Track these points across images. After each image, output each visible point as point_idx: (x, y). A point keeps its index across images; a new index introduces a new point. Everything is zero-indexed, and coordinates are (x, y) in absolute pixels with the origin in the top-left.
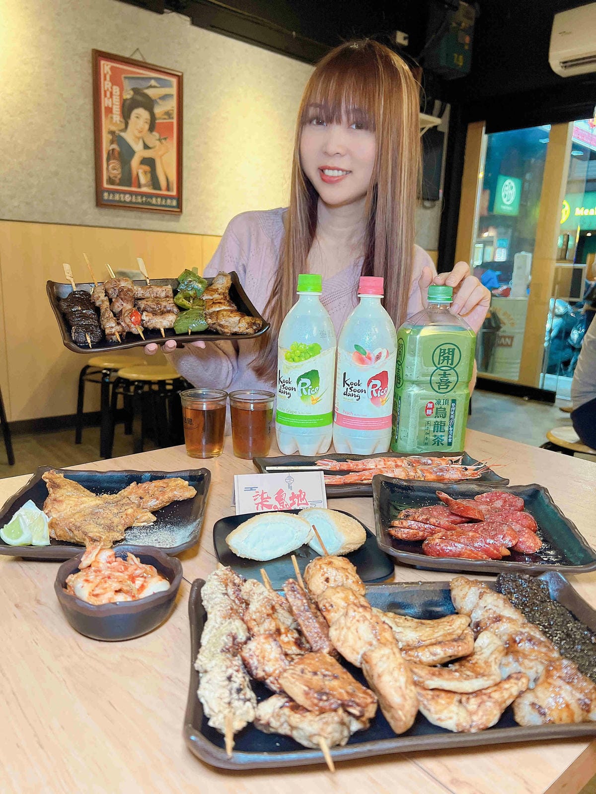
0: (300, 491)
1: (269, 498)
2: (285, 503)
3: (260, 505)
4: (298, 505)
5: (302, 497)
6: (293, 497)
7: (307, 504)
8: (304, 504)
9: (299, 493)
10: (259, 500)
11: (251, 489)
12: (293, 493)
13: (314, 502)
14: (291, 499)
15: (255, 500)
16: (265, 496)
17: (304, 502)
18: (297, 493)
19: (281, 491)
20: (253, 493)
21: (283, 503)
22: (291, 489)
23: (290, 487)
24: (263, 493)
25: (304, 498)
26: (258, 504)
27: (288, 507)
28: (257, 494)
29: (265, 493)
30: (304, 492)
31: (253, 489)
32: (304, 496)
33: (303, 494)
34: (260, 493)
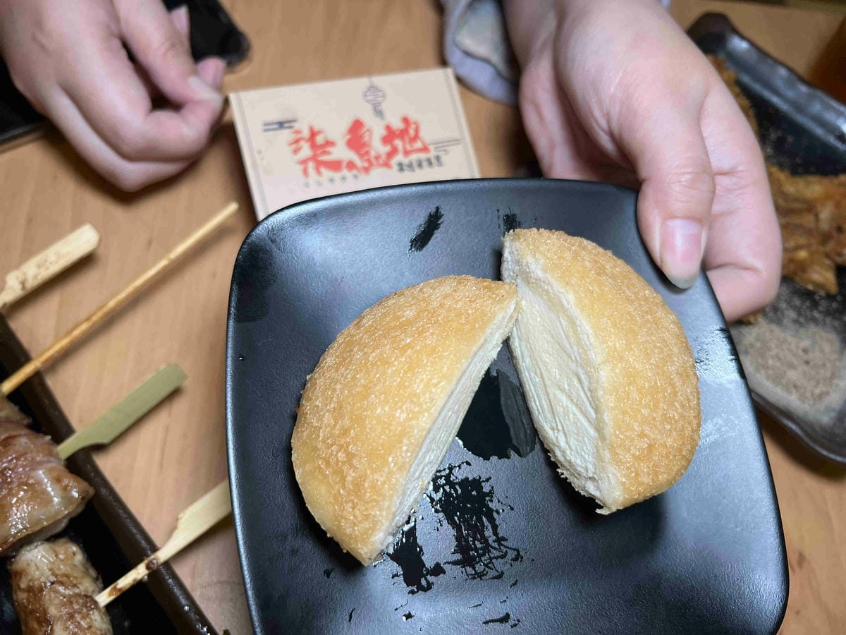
0: (406, 120)
1: (329, 143)
2: (373, 153)
3: (311, 165)
4: (407, 153)
5: (412, 132)
6: (390, 136)
7: (425, 149)
8: (419, 150)
9: (402, 126)
10: (306, 151)
11: (281, 125)
12: (388, 128)
13: (444, 145)
14: (386, 140)
15: (296, 151)
16: (320, 140)
17: (418, 145)
18: (397, 125)
19: (358, 124)
20: (286, 135)
21: (367, 153)
22: (383, 118)
23: (379, 113)
24: (313, 134)
25: (417, 136)
26: (304, 162)
27: (381, 162)
28: (299, 136)
29: (319, 132)
30: (415, 123)
31: (286, 125)
32: (417, 130)
33: (413, 126)
34: (306, 133)
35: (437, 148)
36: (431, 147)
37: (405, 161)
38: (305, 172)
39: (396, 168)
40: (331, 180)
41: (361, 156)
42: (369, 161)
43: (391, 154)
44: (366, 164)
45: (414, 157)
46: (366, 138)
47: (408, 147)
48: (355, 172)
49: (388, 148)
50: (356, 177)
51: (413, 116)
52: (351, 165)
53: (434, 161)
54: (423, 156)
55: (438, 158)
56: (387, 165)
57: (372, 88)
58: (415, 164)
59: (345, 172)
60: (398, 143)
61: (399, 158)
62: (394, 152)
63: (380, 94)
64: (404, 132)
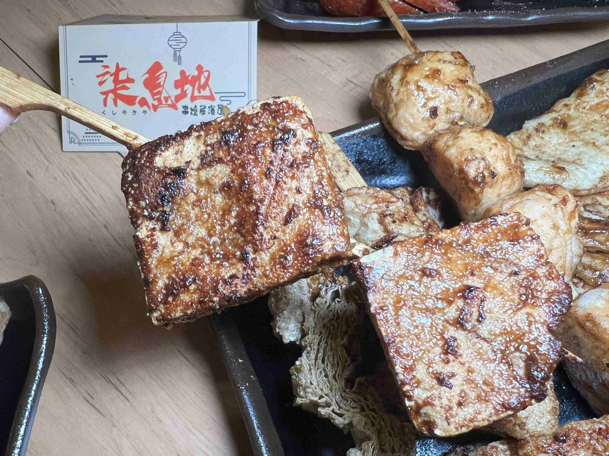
0: (200, 68)
1: (130, 80)
2: (164, 94)
3: (111, 96)
4: (193, 98)
5: (203, 80)
6: (182, 81)
7: (211, 98)
8: (205, 98)
9: (196, 73)
10: (109, 85)
11: (94, 59)
12: (183, 73)
13: (228, 96)
14: (178, 84)
15: (101, 83)
16: (122, 76)
17: (206, 93)
18: (192, 72)
19: (157, 66)
20: (97, 68)
21: (160, 93)
22: (180, 63)
23: (178, 59)
24: (118, 69)
25: (206, 84)
26: (106, 93)
27: (170, 103)
28: (106, 70)
29: (123, 69)
30: (207, 71)
31: (97, 59)
32: (208, 79)
33: (205, 74)
34: (112, 70)
35: (222, 97)
36: (217, 96)
37: (191, 105)
38: (105, 104)
39: (181, 109)
40: (124, 112)
41: (153, 95)
42: (159, 100)
43: (179, 98)
44: (156, 103)
45: (199, 103)
46: (162, 80)
47: (196, 93)
48: (145, 108)
49: (179, 91)
50: (145, 112)
51: (206, 65)
52: (143, 102)
53: (216, 109)
54: (208, 103)
55: (220, 107)
56: (174, 106)
57: (177, 34)
58: (199, 109)
59: (137, 107)
60: (188, 88)
61: (186, 101)
62: (183, 95)
63: (183, 40)
64: (196, 79)
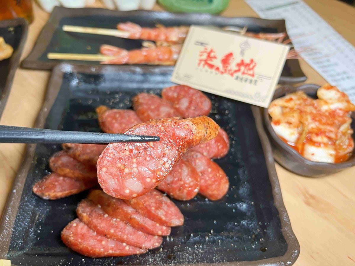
0: (252, 61)
1: (215, 57)
2: (229, 68)
3: (203, 63)
4: (244, 73)
5: (251, 66)
6: (241, 64)
7: (253, 75)
8: (250, 75)
9: (249, 62)
10: (205, 57)
11: (202, 44)
12: (242, 61)
13: (262, 77)
14: (239, 65)
15: (201, 55)
16: (212, 55)
17: (251, 72)
18: (247, 61)
19: (231, 55)
20: (202, 48)
21: (227, 67)
22: (243, 56)
23: (242, 53)
24: (212, 51)
25: (252, 69)
26: (201, 61)
27: (230, 73)
28: (206, 51)
29: (214, 52)
30: (255, 63)
32: (254, 67)
33: (253, 64)
34: (209, 50)
35: (258, 77)
36: (256, 76)
37: (241, 76)
38: (199, 64)
39: (235, 77)
40: (206, 71)
41: (224, 67)
42: (226, 70)
43: (236, 71)
44: (223, 71)
45: (245, 76)
46: (231, 61)
47: (246, 72)
48: (217, 72)
49: (237, 68)
50: (216, 74)
51: (256, 60)
52: (218, 69)
53: (253, 82)
54: (250, 78)
55: (256, 81)
56: (232, 74)
57: (247, 43)
58: (244, 79)
59: (213, 70)
60: (243, 68)
61: (239, 74)
62: (239, 70)
63: (248, 46)
64: (247, 65)
